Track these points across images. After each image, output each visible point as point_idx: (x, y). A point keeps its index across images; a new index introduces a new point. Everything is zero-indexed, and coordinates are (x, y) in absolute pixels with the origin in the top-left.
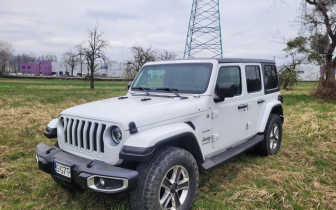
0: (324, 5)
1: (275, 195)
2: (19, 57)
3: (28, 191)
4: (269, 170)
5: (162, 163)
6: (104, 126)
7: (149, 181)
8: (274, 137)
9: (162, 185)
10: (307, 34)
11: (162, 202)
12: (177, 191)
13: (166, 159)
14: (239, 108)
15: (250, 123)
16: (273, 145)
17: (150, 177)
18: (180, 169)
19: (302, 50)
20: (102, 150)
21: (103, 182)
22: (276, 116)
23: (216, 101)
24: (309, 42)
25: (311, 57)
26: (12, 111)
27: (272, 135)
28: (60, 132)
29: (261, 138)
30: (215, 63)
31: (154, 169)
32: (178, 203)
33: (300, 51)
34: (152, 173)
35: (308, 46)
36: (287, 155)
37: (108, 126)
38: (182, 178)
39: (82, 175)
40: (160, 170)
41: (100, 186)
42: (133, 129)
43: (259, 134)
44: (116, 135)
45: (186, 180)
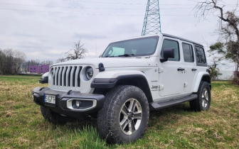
0: (235, 22)
1: (209, 131)
2: (29, 62)
3: (25, 123)
4: (203, 119)
5: (122, 92)
6: (81, 68)
7: (112, 105)
8: (204, 98)
9: (122, 110)
10: (224, 41)
11: (121, 124)
12: (133, 118)
13: (125, 90)
14: (179, 70)
15: (186, 83)
16: (204, 105)
17: (113, 102)
18: (135, 102)
19: (221, 51)
20: (79, 85)
21: (78, 105)
22: (205, 83)
23: (162, 61)
24: (225, 46)
25: (228, 56)
26: (21, 86)
27: (203, 97)
28: (50, 79)
29: (196, 96)
30: (161, 36)
31: (116, 96)
32: (133, 128)
33: (219, 52)
34: (114, 99)
35: (225, 49)
36: (216, 112)
37: (84, 67)
38: (136, 110)
39: (64, 99)
40: (120, 98)
41: (76, 107)
42: (101, 68)
43: (194, 93)
44: (89, 73)
45: (140, 111)
